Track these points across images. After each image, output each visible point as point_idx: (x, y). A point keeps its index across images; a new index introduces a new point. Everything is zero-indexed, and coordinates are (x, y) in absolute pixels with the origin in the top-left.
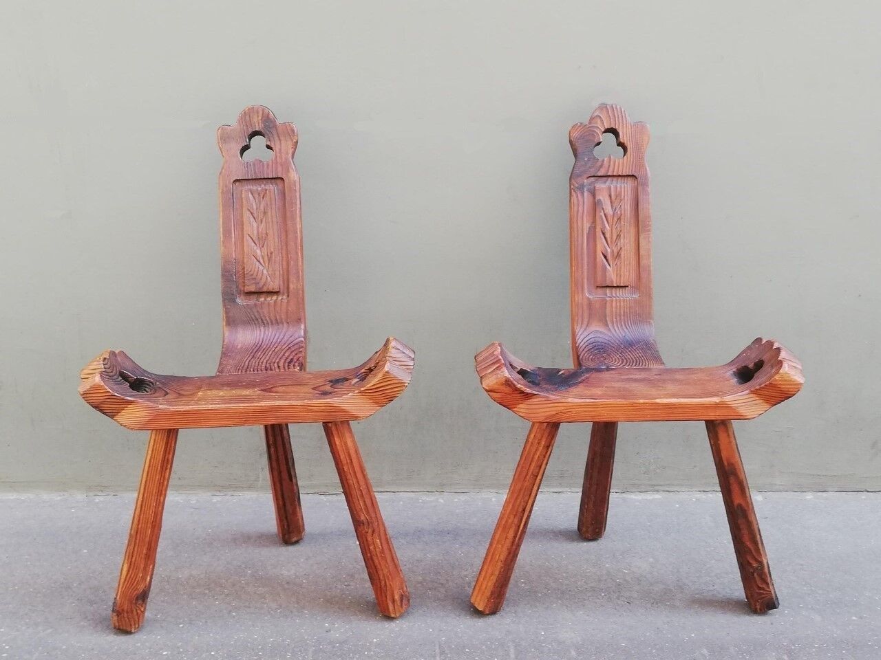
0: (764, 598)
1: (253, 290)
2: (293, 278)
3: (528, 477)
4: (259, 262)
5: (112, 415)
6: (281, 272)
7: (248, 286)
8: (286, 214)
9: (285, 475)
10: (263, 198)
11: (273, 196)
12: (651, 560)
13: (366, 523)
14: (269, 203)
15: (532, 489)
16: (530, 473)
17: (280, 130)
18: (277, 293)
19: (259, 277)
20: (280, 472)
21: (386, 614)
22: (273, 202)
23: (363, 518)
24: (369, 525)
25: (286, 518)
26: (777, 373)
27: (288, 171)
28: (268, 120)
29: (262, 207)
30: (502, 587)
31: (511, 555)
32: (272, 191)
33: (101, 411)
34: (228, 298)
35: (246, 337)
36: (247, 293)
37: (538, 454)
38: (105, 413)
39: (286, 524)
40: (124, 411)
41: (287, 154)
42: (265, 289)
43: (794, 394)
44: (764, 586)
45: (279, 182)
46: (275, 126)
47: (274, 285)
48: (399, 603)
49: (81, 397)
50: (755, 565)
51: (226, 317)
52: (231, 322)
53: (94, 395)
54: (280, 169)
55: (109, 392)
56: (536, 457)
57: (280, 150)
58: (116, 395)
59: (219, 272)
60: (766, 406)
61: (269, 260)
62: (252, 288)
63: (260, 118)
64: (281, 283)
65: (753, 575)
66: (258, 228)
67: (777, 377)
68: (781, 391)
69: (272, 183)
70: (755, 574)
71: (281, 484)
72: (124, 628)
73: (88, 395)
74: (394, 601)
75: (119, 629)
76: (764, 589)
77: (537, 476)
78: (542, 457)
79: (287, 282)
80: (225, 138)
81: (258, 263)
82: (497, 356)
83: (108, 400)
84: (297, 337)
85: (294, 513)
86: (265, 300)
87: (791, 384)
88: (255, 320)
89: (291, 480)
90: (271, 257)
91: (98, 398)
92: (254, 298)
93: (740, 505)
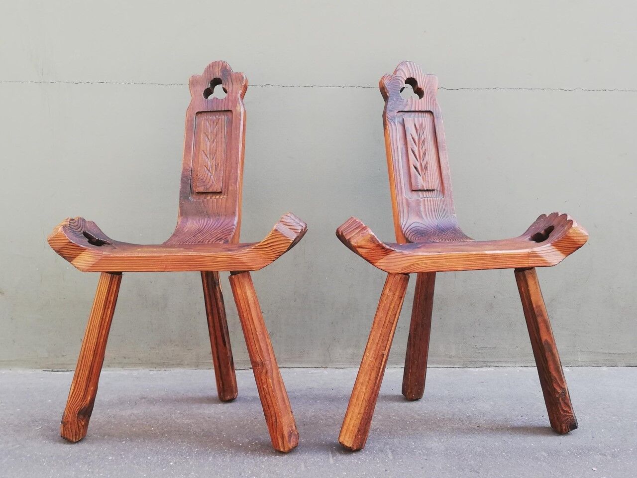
0: (567, 419)
1: (202, 190)
2: (232, 182)
3: (386, 325)
4: (209, 170)
5: (70, 259)
6: (224, 179)
7: (198, 187)
8: (231, 137)
9: (220, 340)
10: (216, 125)
11: (223, 124)
12: (491, 403)
13: (260, 365)
14: (220, 129)
15: (389, 335)
16: (387, 321)
17: (233, 77)
18: (220, 193)
19: (207, 181)
20: (216, 338)
21: (277, 449)
22: (223, 127)
23: (258, 360)
24: (263, 366)
25: (222, 378)
26: (570, 228)
27: (235, 106)
28: (225, 70)
29: (215, 131)
30: (366, 425)
31: (374, 395)
32: (223, 119)
33: (61, 254)
34: (184, 196)
35: (192, 224)
36: (197, 193)
37: (393, 304)
38: (64, 257)
39: (221, 383)
40: (78, 257)
41: (237, 93)
42: (211, 190)
43: (583, 244)
44: (567, 409)
45: (229, 113)
46: (230, 74)
47: (217, 187)
48: (287, 439)
49: (48, 243)
50: (560, 391)
51: (181, 210)
52: (183, 213)
53: (56, 241)
54: (230, 104)
55: (67, 239)
56: (392, 307)
57: (232, 91)
58: (73, 242)
59: (179, 176)
60: (563, 256)
61: (216, 170)
62: (201, 189)
63: (220, 69)
64: (224, 186)
65: (559, 400)
66: (210, 146)
67: (571, 231)
68: (574, 243)
69: (223, 115)
70: (560, 399)
71: (217, 348)
72: (68, 437)
73: (53, 242)
74: (283, 436)
75: (64, 438)
76: (567, 412)
77: (393, 324)
78: (396, 307)
79: (226, 184)
80: (193, 83)
81: (207, 171)
82: (359, 223)
83: (67, 246)
84: (230, 225)
85: (228, 374)
86: (211, 198)
87: (581, 236)
88: (201, 213)
89: (225, 345)
90: (218, 167)
91: (60, 244)
92: (203, 196)
93: (546, 341)
